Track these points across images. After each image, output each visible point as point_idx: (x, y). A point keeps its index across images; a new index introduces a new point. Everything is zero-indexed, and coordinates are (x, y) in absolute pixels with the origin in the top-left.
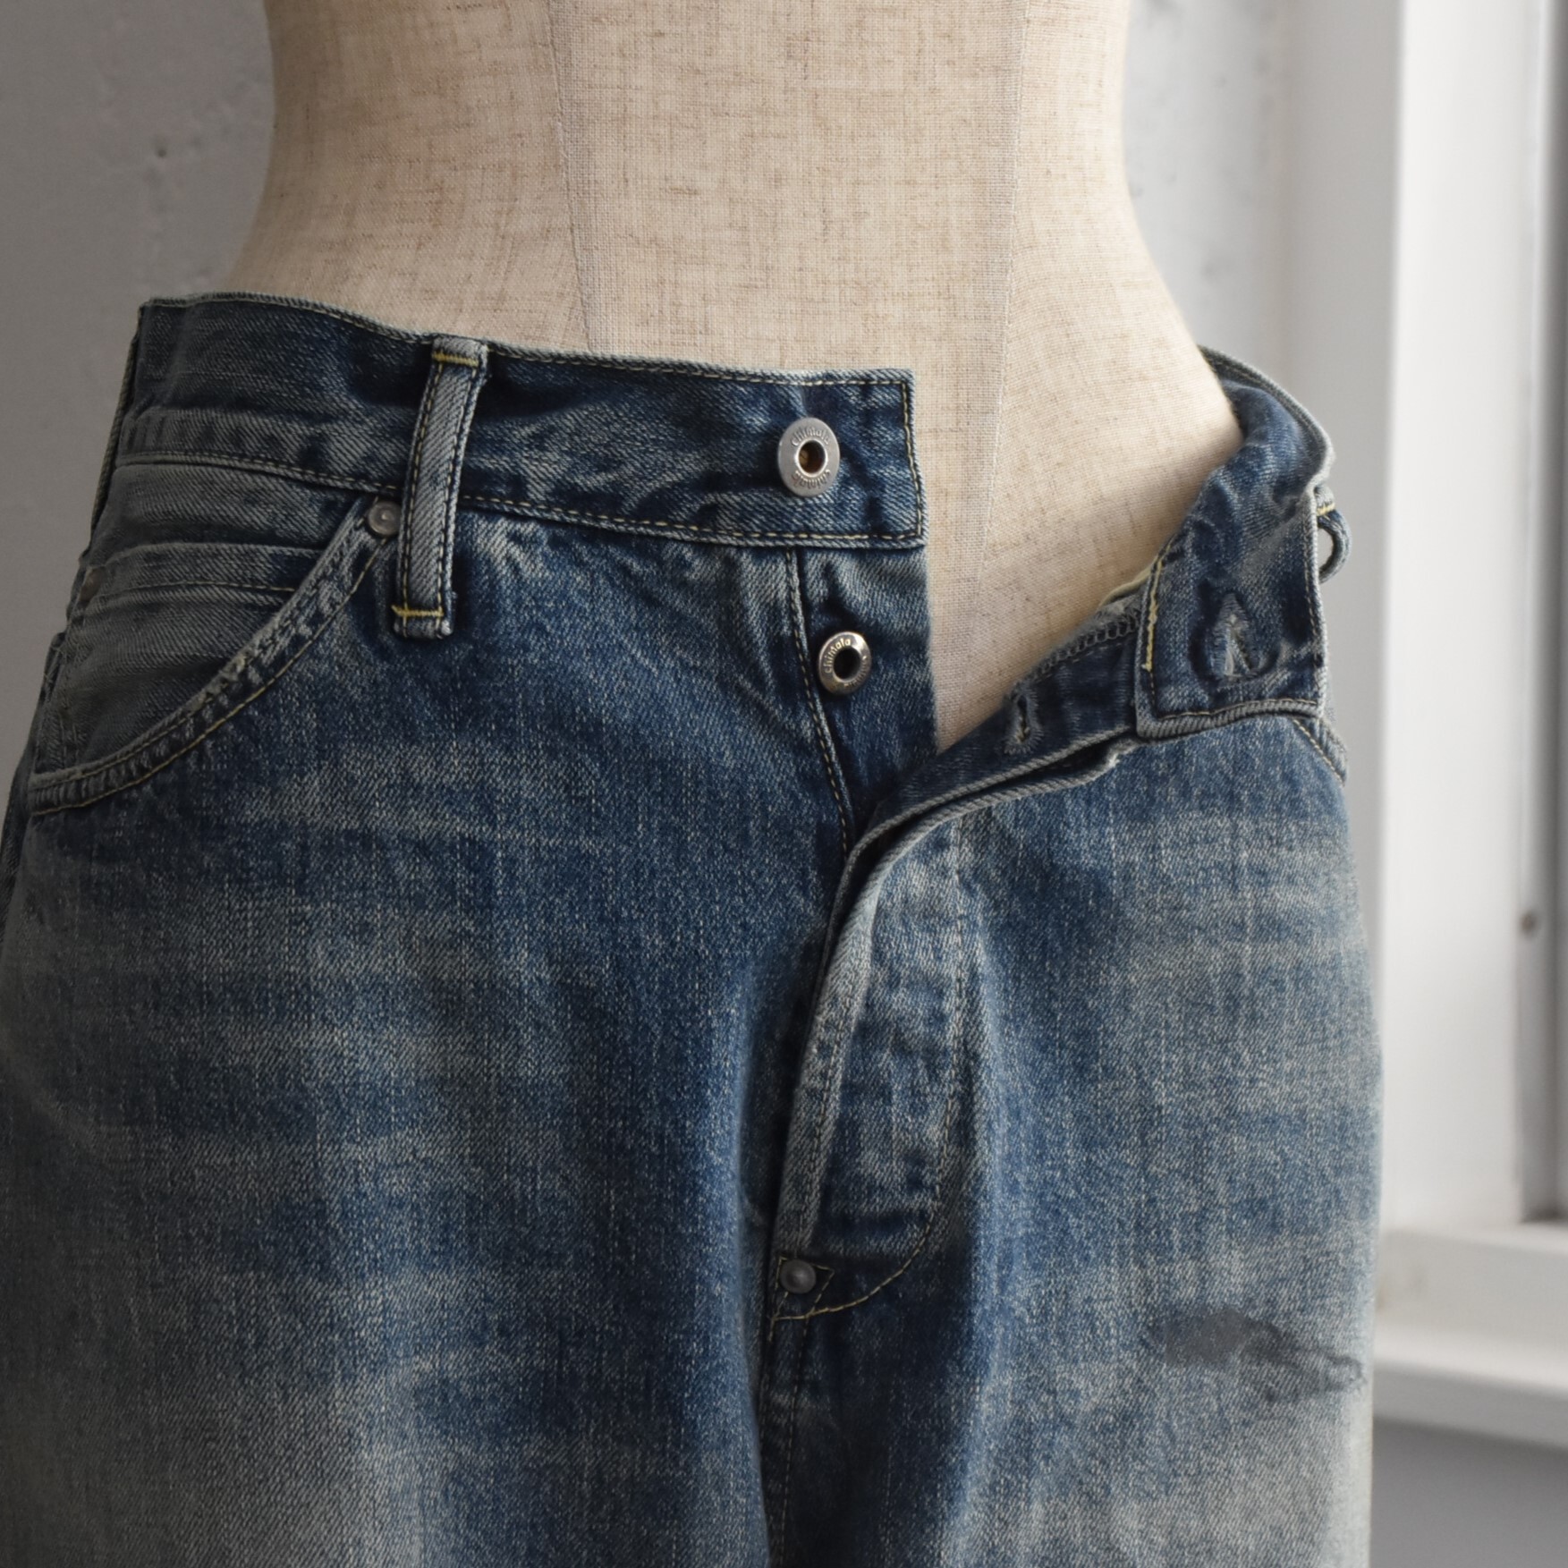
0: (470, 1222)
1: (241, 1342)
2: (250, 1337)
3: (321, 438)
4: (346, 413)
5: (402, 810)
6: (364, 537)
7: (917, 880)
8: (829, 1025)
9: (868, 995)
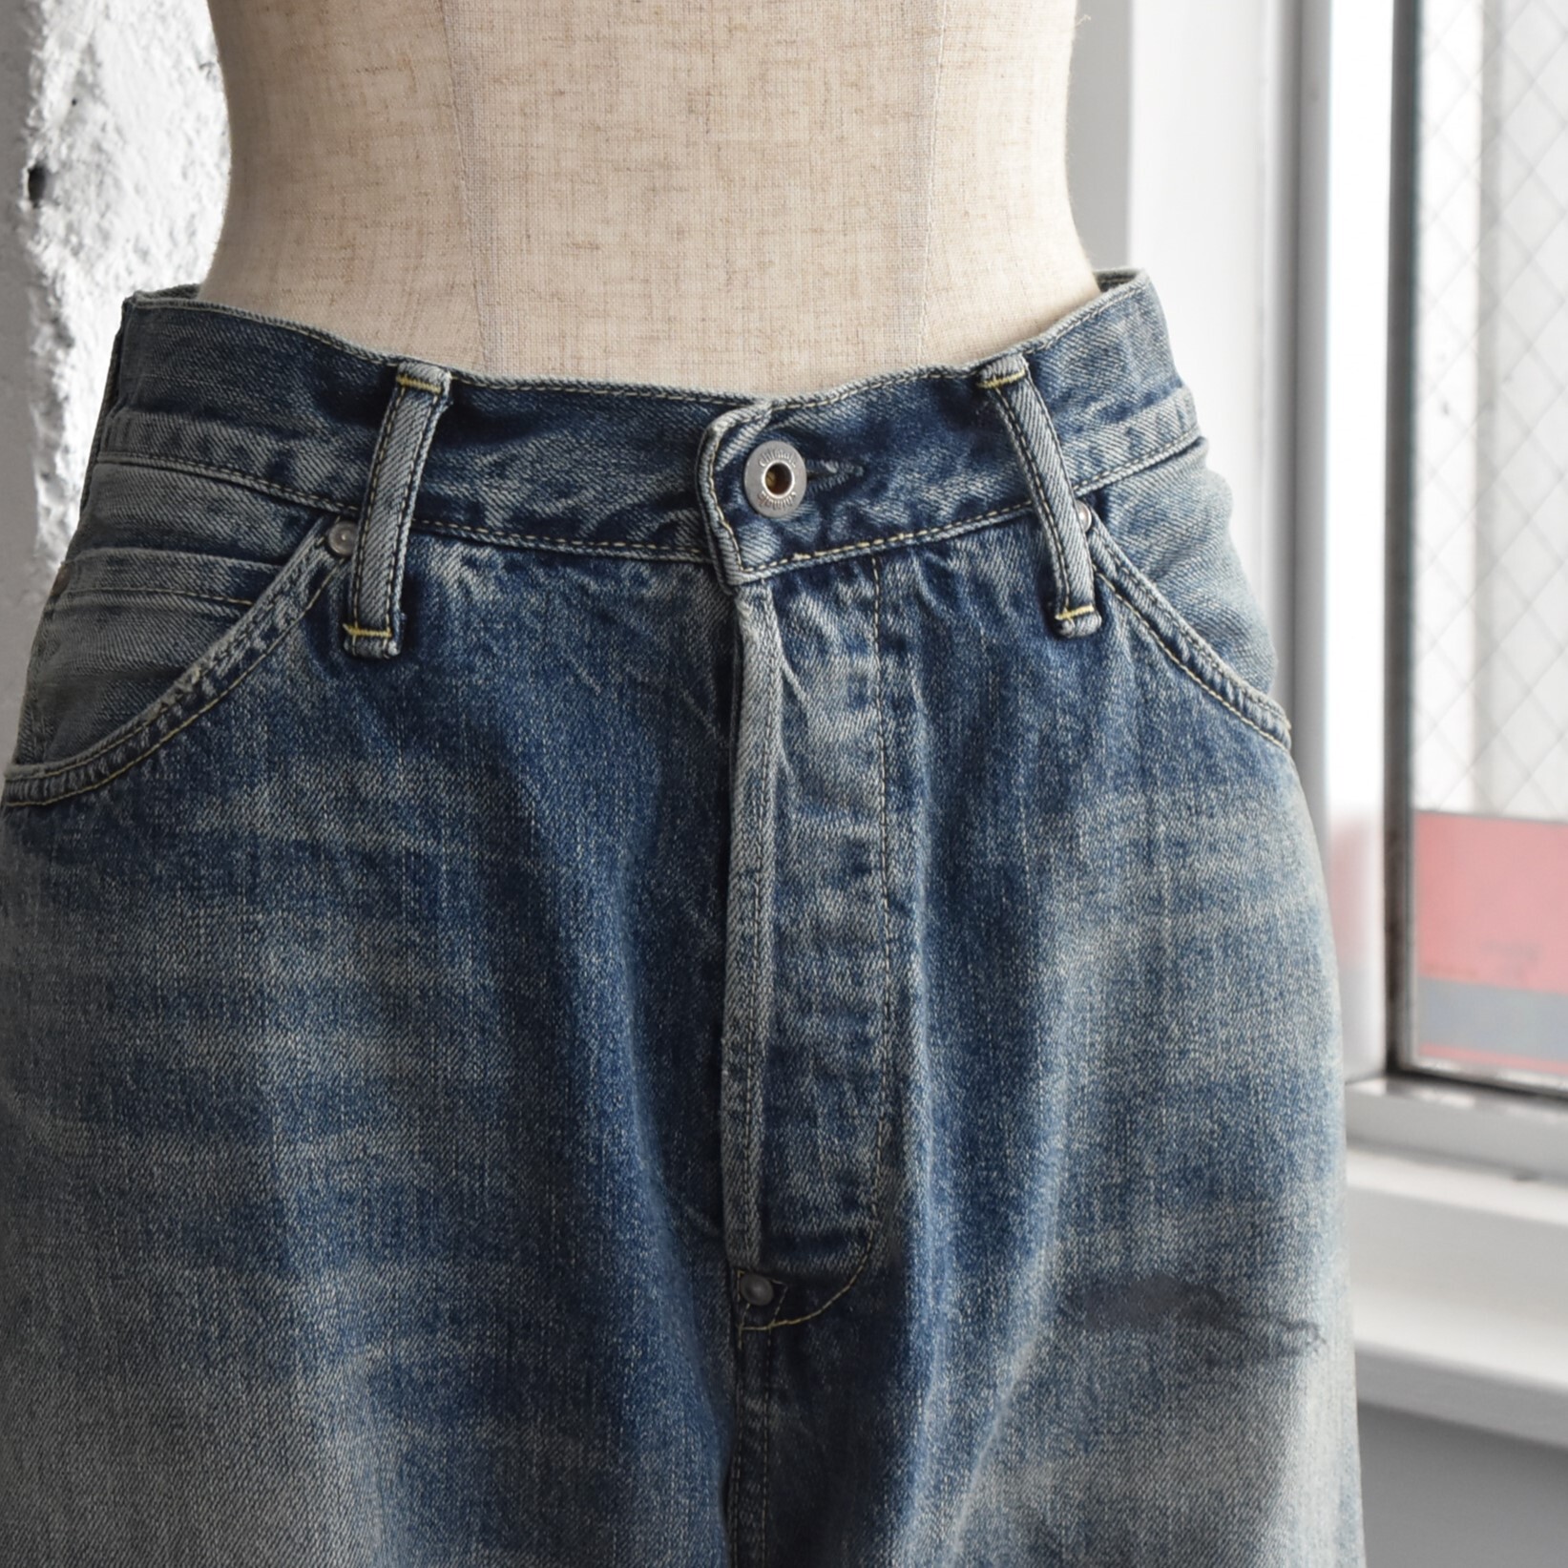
0: (421, 1215)
1: (204, 1335)
2: (214, 1331)
3: (290, 454)
4: (313, 431)
5: (349, 823)
6: (322, 555)
7: (831, 905)
8: (736, 1048)
9: (778, 1021)
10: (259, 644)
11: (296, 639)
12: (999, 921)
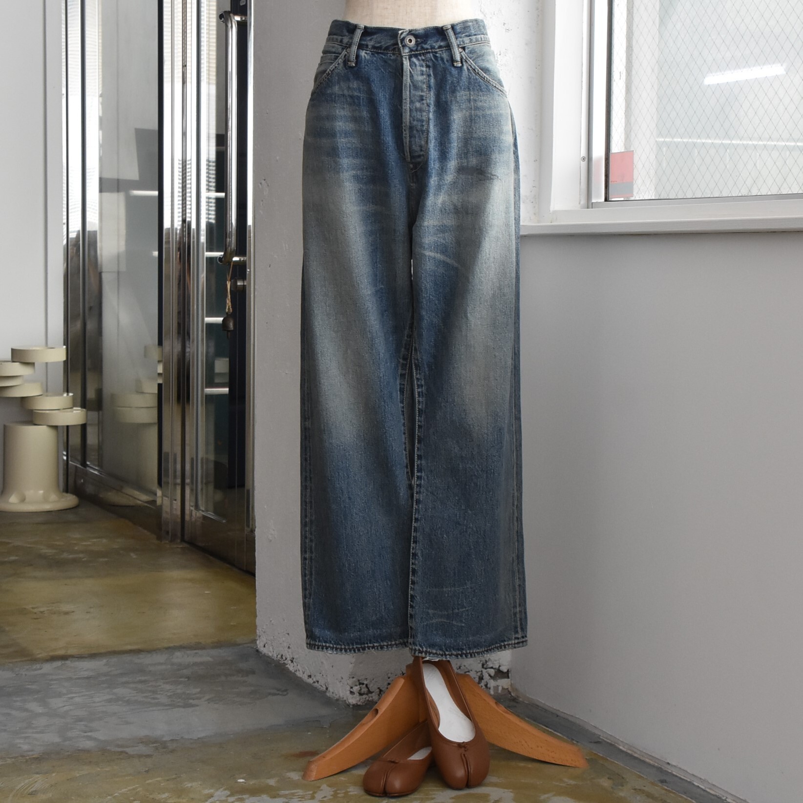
3: (343, 39)
4: (346, 35)
5: (348, 91)
6: (346, 53)
7: (418, 105)
8: (405, 126)
9: (410, 122)
10: (337, 66)
11: (342, 65)
12: (445, 109)
